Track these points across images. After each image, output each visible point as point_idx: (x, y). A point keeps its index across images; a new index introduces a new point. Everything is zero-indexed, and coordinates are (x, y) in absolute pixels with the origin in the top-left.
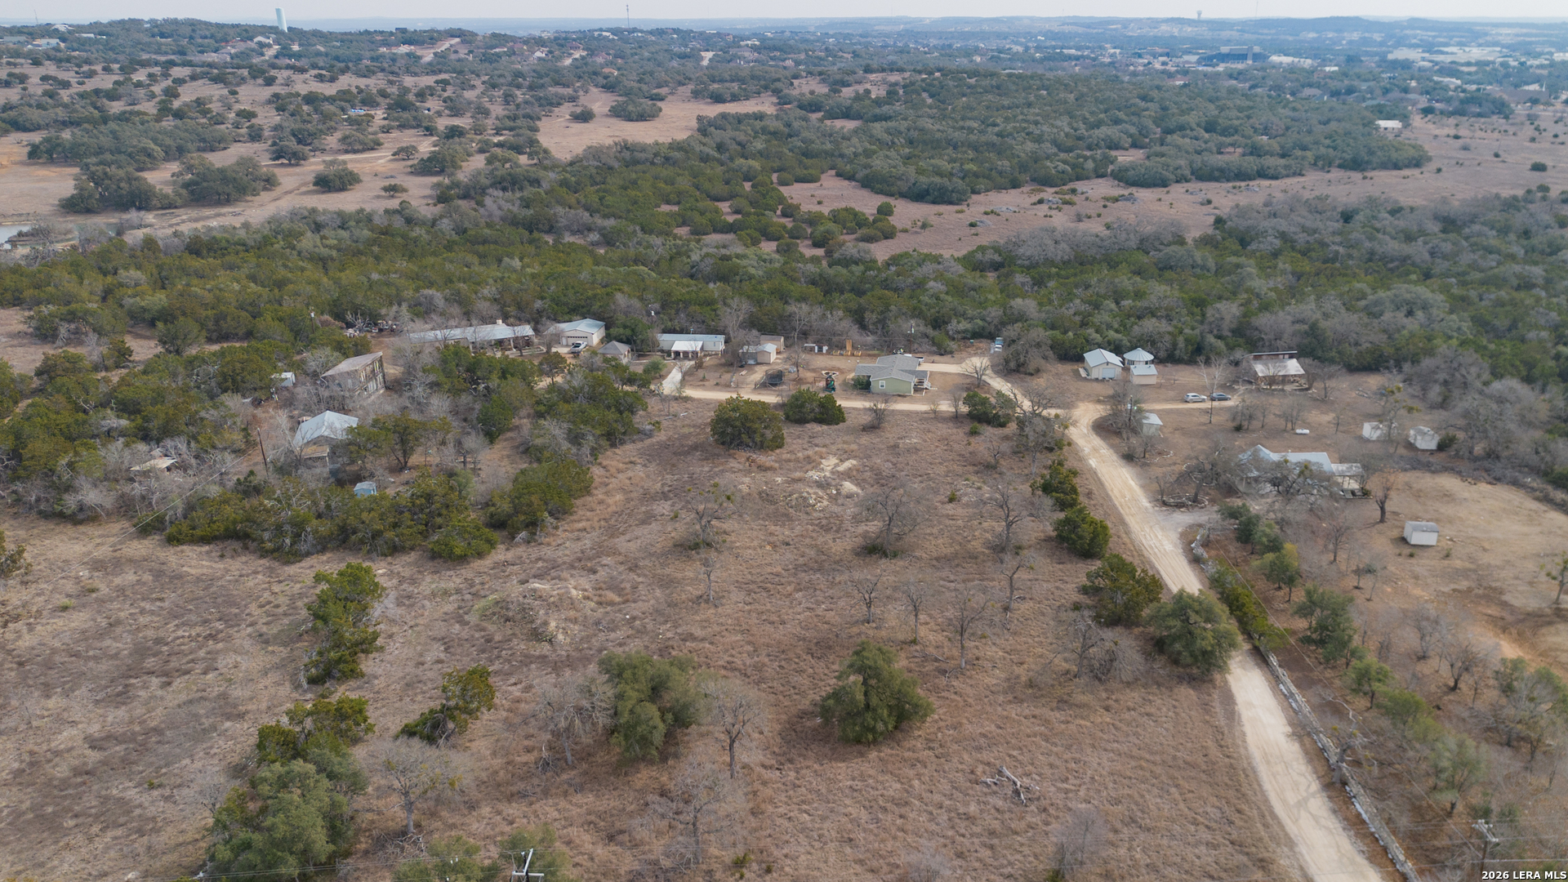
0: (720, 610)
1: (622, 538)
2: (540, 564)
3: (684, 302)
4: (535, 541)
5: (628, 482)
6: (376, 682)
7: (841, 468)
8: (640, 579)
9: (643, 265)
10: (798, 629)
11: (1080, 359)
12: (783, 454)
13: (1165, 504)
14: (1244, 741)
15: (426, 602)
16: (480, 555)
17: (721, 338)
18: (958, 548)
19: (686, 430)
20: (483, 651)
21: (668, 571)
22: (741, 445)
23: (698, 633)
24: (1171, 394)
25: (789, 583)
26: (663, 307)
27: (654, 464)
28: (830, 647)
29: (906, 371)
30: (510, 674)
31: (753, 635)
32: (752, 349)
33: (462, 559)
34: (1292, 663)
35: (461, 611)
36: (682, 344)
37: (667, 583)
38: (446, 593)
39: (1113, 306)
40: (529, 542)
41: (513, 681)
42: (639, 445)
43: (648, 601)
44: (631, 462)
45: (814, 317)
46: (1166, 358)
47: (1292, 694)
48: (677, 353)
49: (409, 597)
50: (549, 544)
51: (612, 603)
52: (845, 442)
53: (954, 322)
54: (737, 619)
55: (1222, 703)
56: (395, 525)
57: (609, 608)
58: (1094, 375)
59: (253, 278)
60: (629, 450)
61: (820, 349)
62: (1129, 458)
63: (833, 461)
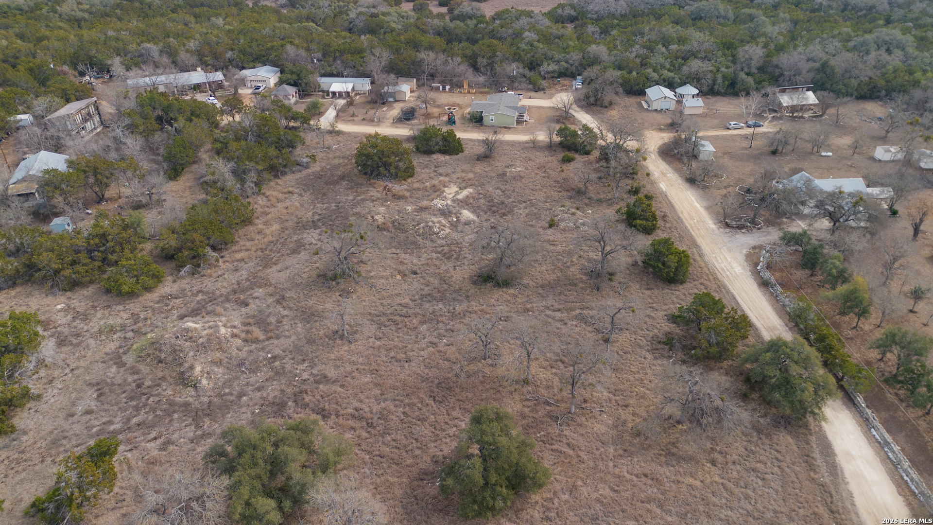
0: (353, 347)
1: (275, 268)
2: (200, 297)
3: (340, 51)
4: (199, 273)
5: (285, 211)
6: (25, 438)
7: (460, 197)
8: (286, 313)
9: (313, 22)
10: (422, 368)
11: (642, 93)
12: (415, 184)
13: (727, 225)
14: (853, 505)
15: (92, 342)
16: (148, 289)
17: (368, 80)
18: (559, 274)
19: (336, 161)
20: (131, 399)
21: (310, 303)
22: (379, 175)
23: (332, 373)
24: (715, 122)
25: (416, 315)
26: (324, 55)
27: (308, 193)
28: (450, 389)
29: (510, 107)
30: (152, 426)
31: (380, 376)
32: (391, 89)
33: (132, 295)
34: (876, 401)
35: (121, 351)
36: (337, 85)
37: (309, 316)
38: (112, 330)
39: (664, 49)
40: (193, 274)
41: (152, 436)
42: (298, 175)
43: (289, 337)
44: (290, 192)
45: (439, 62)
46: (708, 92)
47: (887, 443)
48: (334, 93)
49: (78, 335)
50: (210, 276)
51: (257, 341)
52: (463, 171)
53: (545, 64)
54: (367, 357)
55: (822, 453)
56: (74, 263)
57: (254, 346)
58: (655, 106)
59: (21, 36)
60: (290, 180)
61: (444, 88)
62: (691, 181)
63: (454, 189)
